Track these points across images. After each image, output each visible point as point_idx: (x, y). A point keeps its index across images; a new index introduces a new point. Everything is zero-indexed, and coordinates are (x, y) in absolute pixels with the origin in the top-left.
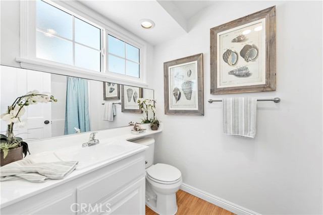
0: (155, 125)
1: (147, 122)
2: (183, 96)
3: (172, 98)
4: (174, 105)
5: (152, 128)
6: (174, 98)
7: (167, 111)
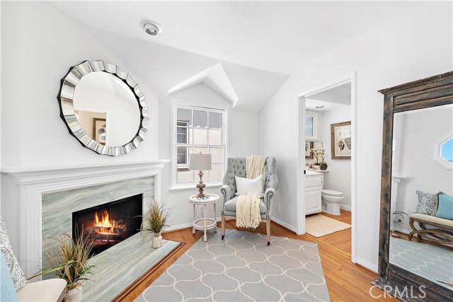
0: (324, 167)
1: (317, 164)
2: (346, 147)
3: (337, 149)
4: (339, 153)
5: (321, 168)
6: (339, 149)
7: (334, 157)
